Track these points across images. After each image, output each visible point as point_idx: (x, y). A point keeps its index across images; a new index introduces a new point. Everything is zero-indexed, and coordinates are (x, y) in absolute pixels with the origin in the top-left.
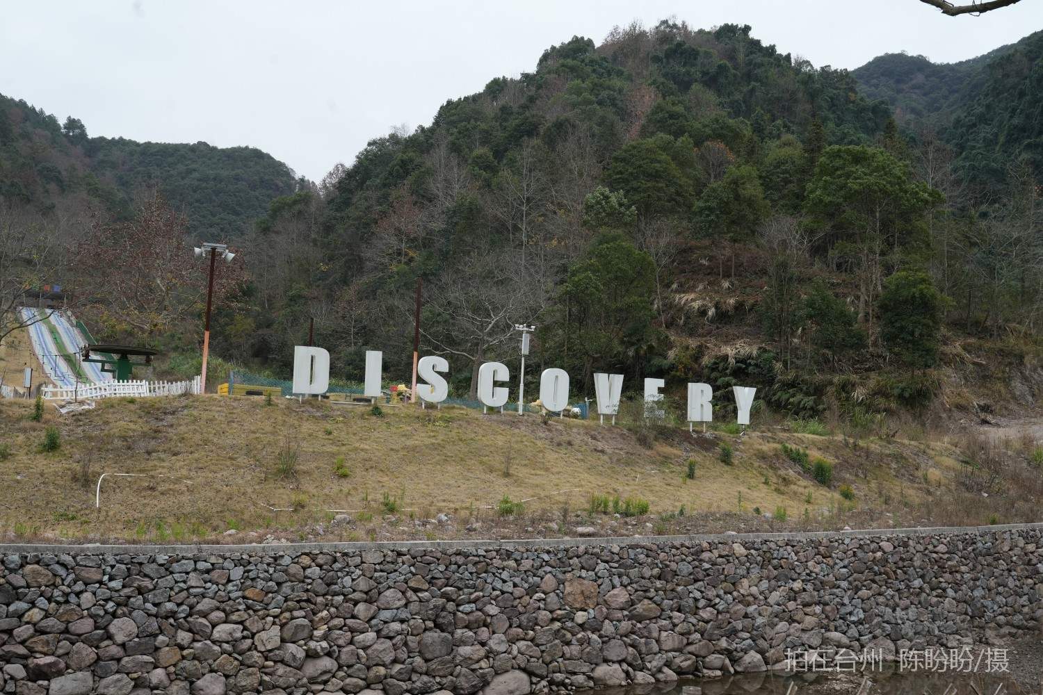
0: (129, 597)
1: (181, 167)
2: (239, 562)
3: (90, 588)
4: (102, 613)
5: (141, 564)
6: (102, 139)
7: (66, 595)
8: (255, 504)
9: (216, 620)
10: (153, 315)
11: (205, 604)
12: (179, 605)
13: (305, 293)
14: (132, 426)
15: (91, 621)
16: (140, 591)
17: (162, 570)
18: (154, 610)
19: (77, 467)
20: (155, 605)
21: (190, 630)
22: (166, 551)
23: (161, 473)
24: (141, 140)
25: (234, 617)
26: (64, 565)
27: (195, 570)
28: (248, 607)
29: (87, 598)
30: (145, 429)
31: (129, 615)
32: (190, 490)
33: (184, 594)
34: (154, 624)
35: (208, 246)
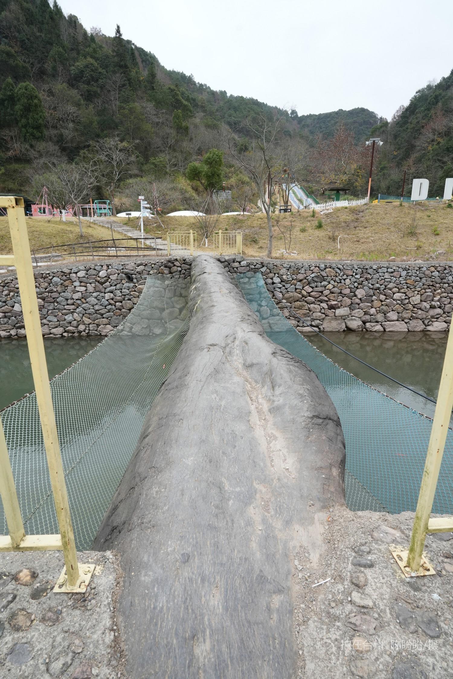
0: (363, 281)
1: (333, 122)
2: (405, 269)
3: (349, 277)
4: (353, 287)
5: (367, 269)
6: (303, 116)
7: (340, 280)
8: (400, 247)
9: (395, 291)
10: (341, 176)
11: (391, 285)
12: (381, 285)
13: (386, 165)
14: (347, 217)
15: (349, 290)
16: (367, 279)
17: (375, 271)
18: (372, 287)
19: (331, 234)
20: (372, 285)
21: (385, 295)
22: (376, 264)
23: (361, 235)
24: (317, 114)
25: (402, 291)
26: (339, 269)
27: (387, 272)
28: (408, 287)
29: (348, 281)
30: (353, 218)
31: (362, 288)
32: (373, 241)
33: (383, 281)
34: (371, 292)
35: (372, 140)
